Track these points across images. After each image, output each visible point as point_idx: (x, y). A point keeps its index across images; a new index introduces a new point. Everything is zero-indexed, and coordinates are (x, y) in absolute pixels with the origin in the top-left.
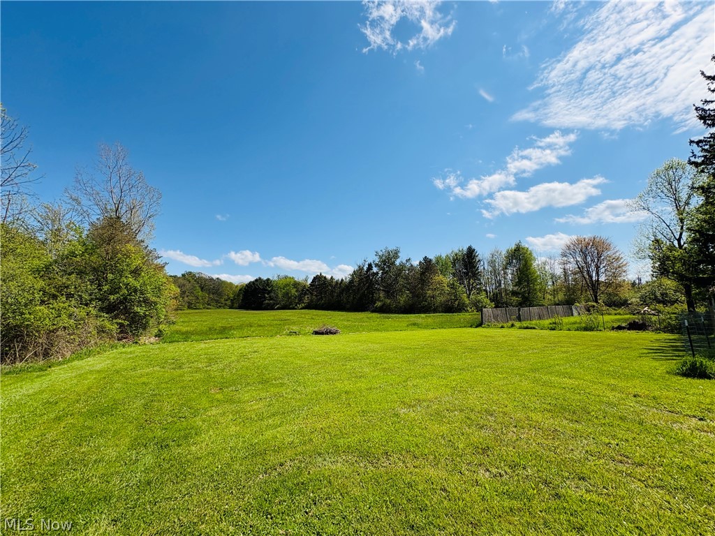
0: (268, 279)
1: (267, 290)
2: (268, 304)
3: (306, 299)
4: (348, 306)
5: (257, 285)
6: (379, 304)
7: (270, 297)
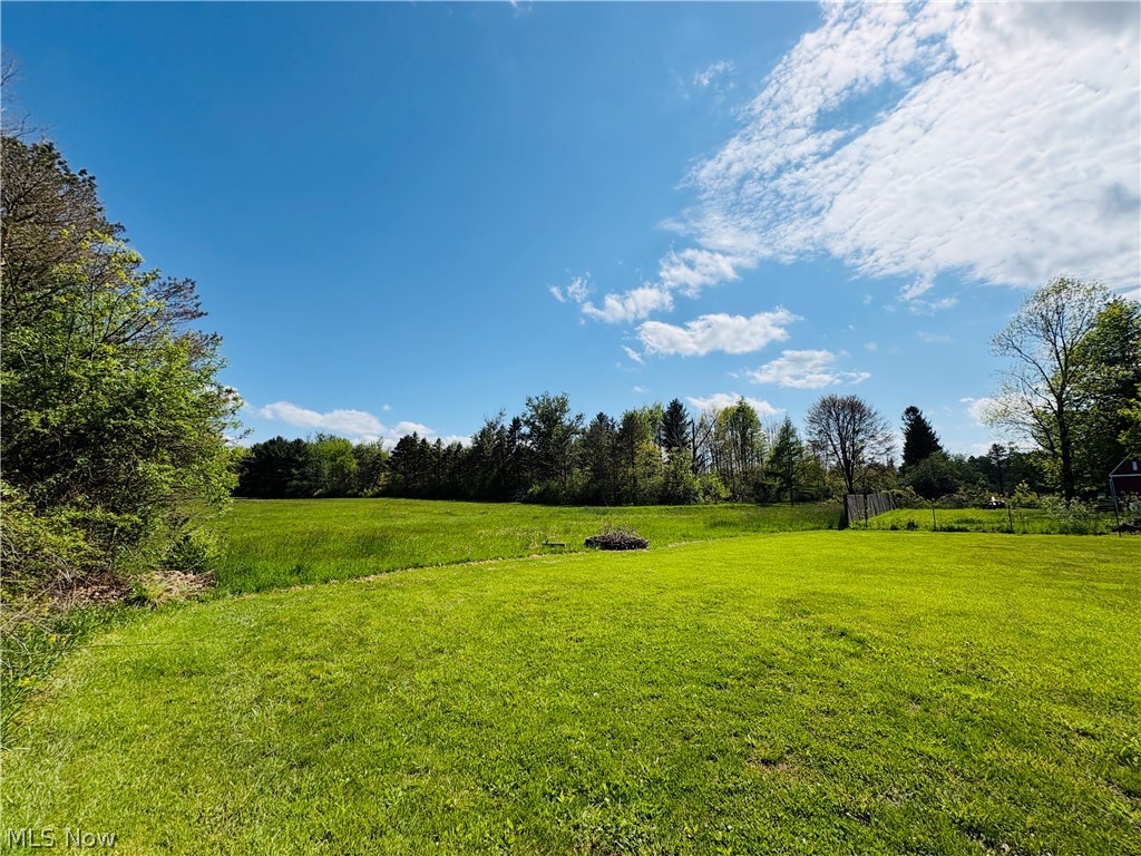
0: (298, 442)
1: (297, 461)
2: (298, 488)
3: (383, 478)
4: (472, 492)
5: (273, 451)
6: (535, 489)
7: (303, 474)
